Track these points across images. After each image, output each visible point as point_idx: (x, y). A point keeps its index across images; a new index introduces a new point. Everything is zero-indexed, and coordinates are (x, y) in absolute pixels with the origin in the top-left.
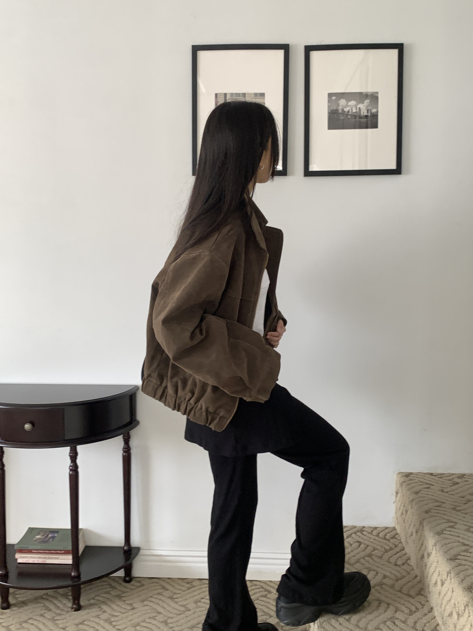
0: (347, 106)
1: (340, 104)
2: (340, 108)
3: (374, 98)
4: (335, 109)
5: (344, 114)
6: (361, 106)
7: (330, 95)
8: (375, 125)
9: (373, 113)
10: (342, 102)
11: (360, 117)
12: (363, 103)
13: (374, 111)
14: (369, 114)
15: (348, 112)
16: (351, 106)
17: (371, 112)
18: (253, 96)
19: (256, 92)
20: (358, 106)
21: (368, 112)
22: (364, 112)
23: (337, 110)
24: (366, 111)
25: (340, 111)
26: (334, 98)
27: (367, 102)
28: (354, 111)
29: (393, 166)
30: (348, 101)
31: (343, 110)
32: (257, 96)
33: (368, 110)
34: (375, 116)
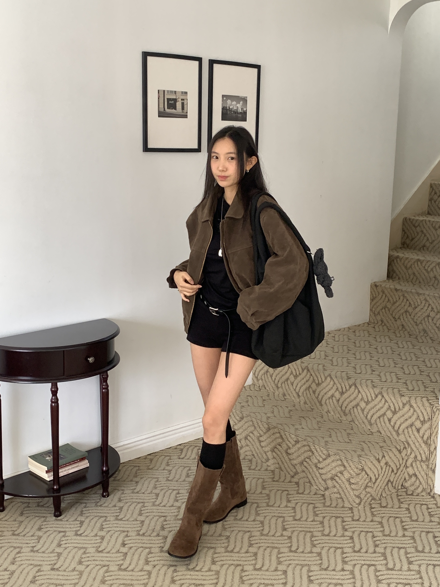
0: (231, 105)
1: (228, 103)
2: (228, 106)
3: (245, 100)
4: (225, 106)
5: (229, 110)
6: (238, 105)
7: (223, 96)
8: (245, 119)
9: (244, 111)
10: (229, 102)
11: (238, 113)
12: (239, 103)
13: (245, 109)
14: (242, 112)
15: (232, 109)
16: (233, 105)
18: (181, 93)
19: (182, 91)
20: (237, 106)
22: (240, 110)
23: (226, 107)
24: (241, 109)
25: (228, 108)
26: (225, 98)
27: (241, 102)
28: (235, 108)
30: (232, 101)
31: (229, 107)
32: (183, 94)
34: (245, 113)
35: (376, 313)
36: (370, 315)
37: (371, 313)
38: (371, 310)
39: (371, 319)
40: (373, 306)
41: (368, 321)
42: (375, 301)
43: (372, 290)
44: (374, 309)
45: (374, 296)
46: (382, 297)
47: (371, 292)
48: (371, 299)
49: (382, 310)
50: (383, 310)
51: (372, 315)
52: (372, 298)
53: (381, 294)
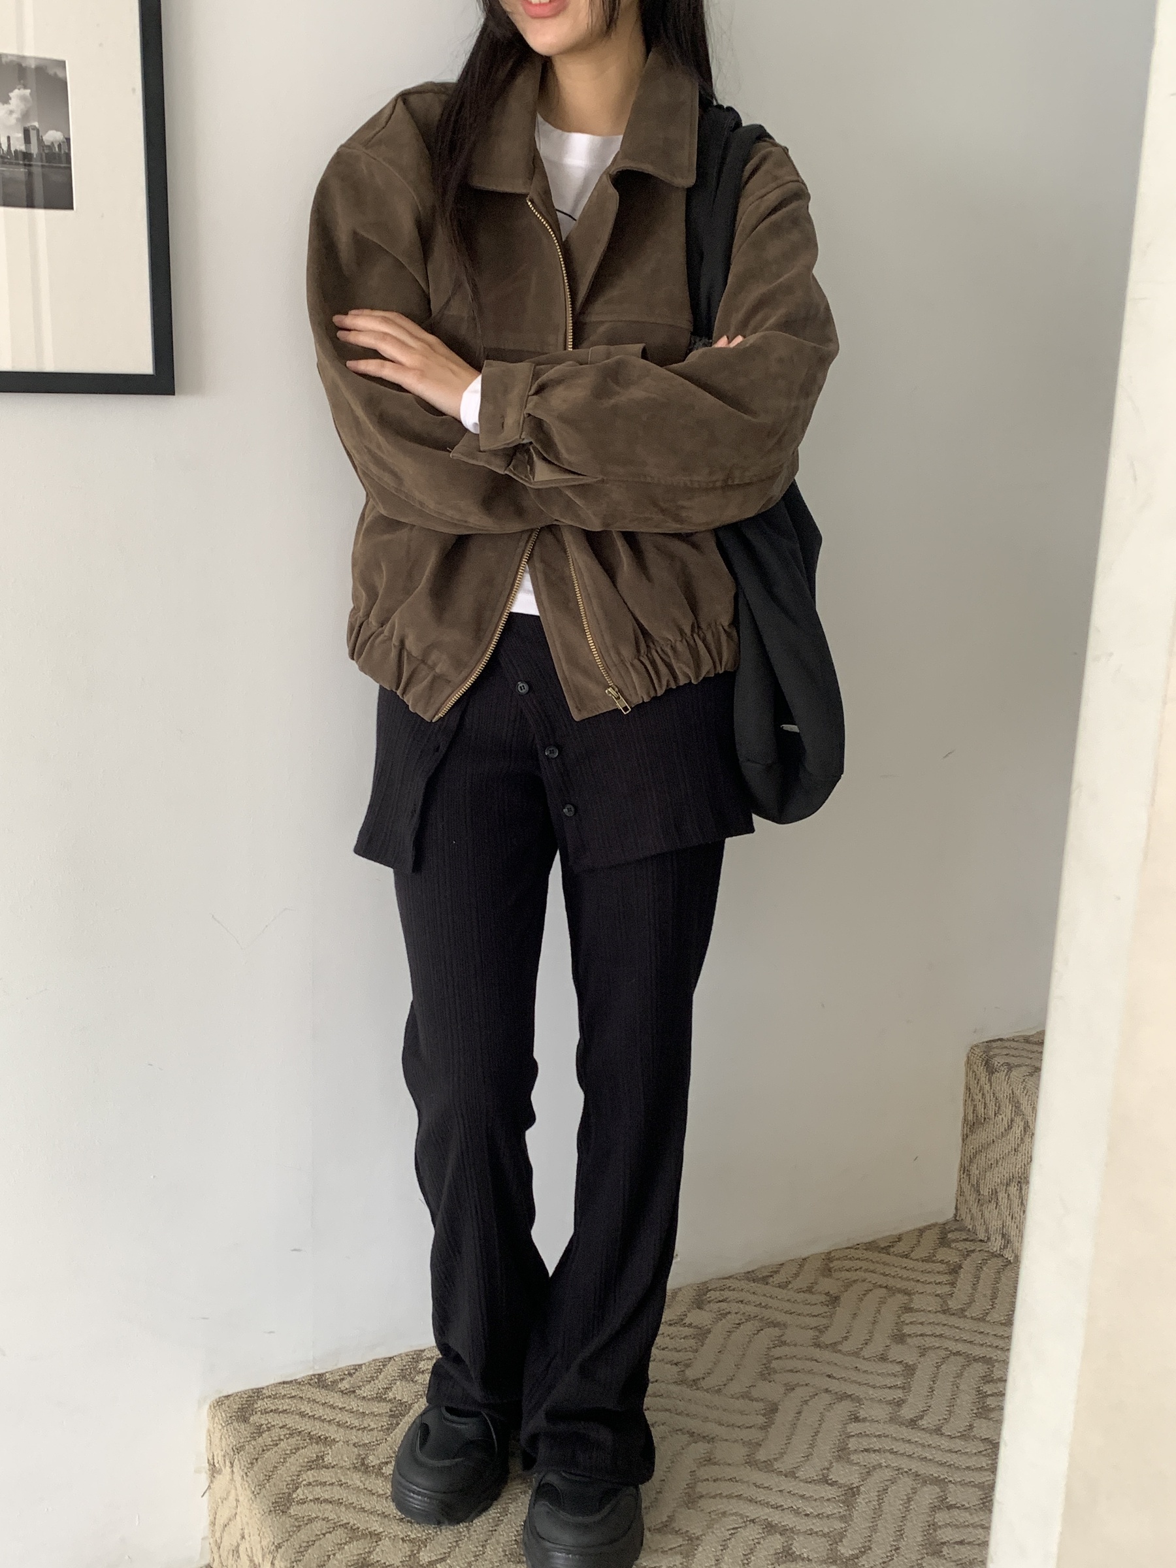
8: (61, 198)
9: (51, 147)
14: (34, 150)
17: (40, 141)
21: (27, 139)
22: (11, 139)
29: (143, 363)
33: (26, 132)
34: (59, 160)
35: (985, 1192)
36: (961, 1192)
37: (967, 1188)
38: (965, 1170)
39: (963, 1211)
40: (975, 1156)
41: (950, 1215)
42: (981, 1136)
43: (973, 1083)
44: (974, 1171)
45: (981, 1109)
46: (1010, 1127)
47: (968, 1089)
48: (965, 1120)
49: (1008, 1185)
50: (1013, 1189)
51: (967, 1193)
52: (970, 1117)
53: (1007, 1110)
